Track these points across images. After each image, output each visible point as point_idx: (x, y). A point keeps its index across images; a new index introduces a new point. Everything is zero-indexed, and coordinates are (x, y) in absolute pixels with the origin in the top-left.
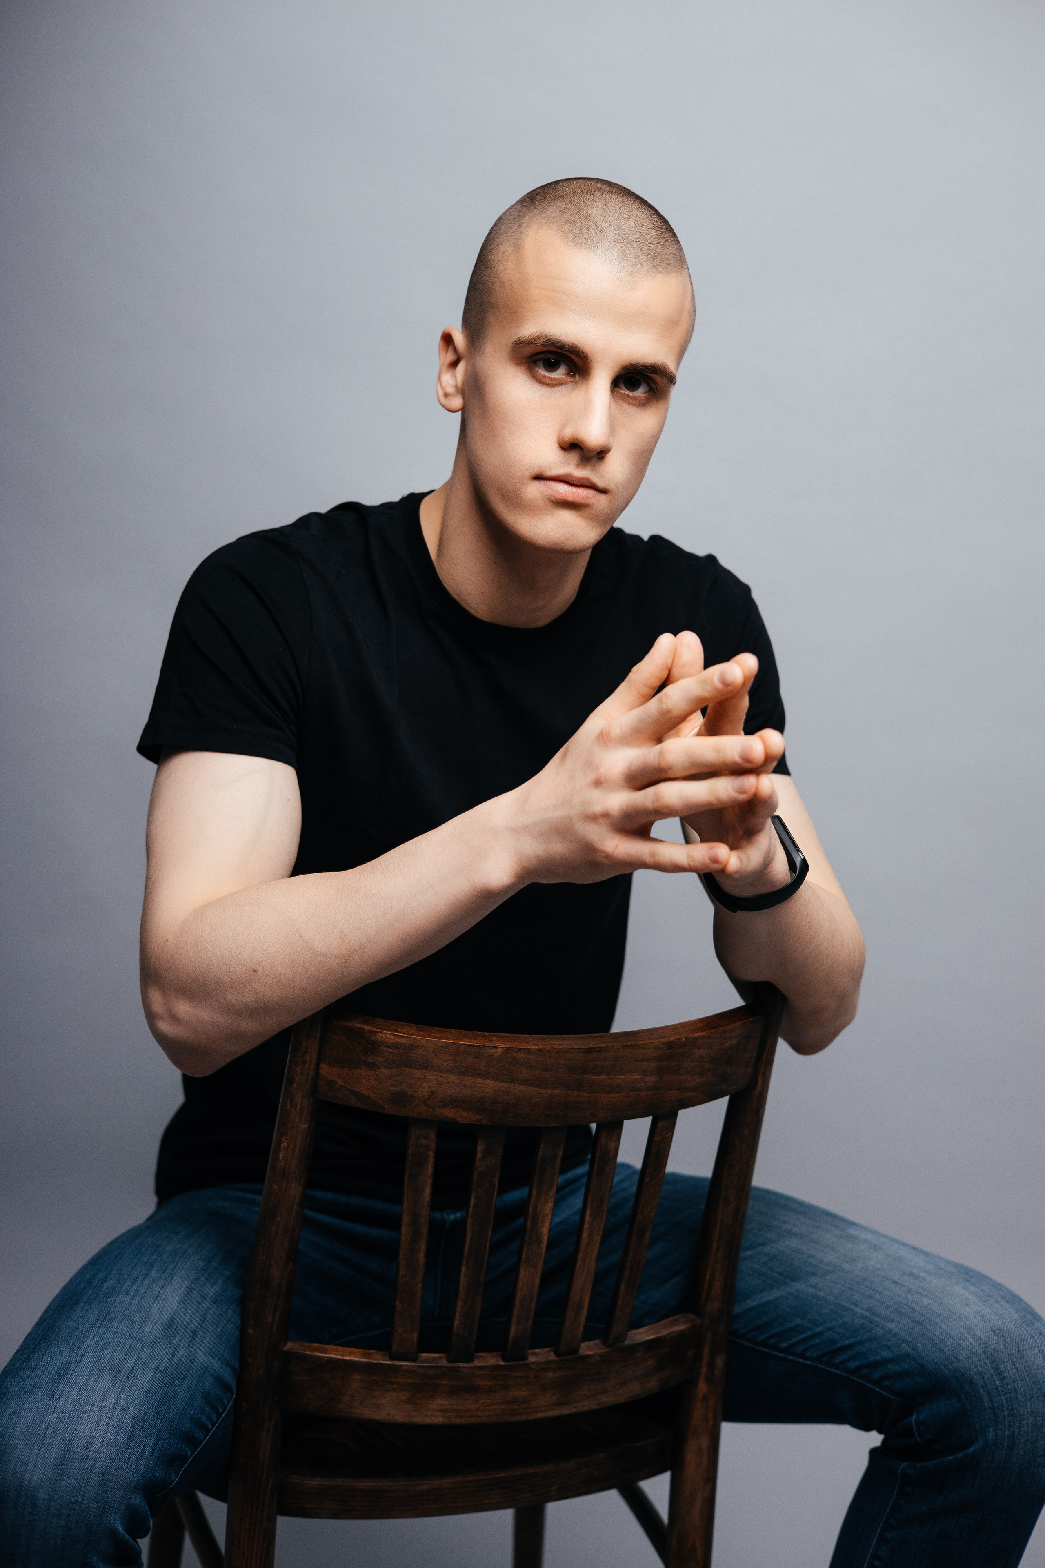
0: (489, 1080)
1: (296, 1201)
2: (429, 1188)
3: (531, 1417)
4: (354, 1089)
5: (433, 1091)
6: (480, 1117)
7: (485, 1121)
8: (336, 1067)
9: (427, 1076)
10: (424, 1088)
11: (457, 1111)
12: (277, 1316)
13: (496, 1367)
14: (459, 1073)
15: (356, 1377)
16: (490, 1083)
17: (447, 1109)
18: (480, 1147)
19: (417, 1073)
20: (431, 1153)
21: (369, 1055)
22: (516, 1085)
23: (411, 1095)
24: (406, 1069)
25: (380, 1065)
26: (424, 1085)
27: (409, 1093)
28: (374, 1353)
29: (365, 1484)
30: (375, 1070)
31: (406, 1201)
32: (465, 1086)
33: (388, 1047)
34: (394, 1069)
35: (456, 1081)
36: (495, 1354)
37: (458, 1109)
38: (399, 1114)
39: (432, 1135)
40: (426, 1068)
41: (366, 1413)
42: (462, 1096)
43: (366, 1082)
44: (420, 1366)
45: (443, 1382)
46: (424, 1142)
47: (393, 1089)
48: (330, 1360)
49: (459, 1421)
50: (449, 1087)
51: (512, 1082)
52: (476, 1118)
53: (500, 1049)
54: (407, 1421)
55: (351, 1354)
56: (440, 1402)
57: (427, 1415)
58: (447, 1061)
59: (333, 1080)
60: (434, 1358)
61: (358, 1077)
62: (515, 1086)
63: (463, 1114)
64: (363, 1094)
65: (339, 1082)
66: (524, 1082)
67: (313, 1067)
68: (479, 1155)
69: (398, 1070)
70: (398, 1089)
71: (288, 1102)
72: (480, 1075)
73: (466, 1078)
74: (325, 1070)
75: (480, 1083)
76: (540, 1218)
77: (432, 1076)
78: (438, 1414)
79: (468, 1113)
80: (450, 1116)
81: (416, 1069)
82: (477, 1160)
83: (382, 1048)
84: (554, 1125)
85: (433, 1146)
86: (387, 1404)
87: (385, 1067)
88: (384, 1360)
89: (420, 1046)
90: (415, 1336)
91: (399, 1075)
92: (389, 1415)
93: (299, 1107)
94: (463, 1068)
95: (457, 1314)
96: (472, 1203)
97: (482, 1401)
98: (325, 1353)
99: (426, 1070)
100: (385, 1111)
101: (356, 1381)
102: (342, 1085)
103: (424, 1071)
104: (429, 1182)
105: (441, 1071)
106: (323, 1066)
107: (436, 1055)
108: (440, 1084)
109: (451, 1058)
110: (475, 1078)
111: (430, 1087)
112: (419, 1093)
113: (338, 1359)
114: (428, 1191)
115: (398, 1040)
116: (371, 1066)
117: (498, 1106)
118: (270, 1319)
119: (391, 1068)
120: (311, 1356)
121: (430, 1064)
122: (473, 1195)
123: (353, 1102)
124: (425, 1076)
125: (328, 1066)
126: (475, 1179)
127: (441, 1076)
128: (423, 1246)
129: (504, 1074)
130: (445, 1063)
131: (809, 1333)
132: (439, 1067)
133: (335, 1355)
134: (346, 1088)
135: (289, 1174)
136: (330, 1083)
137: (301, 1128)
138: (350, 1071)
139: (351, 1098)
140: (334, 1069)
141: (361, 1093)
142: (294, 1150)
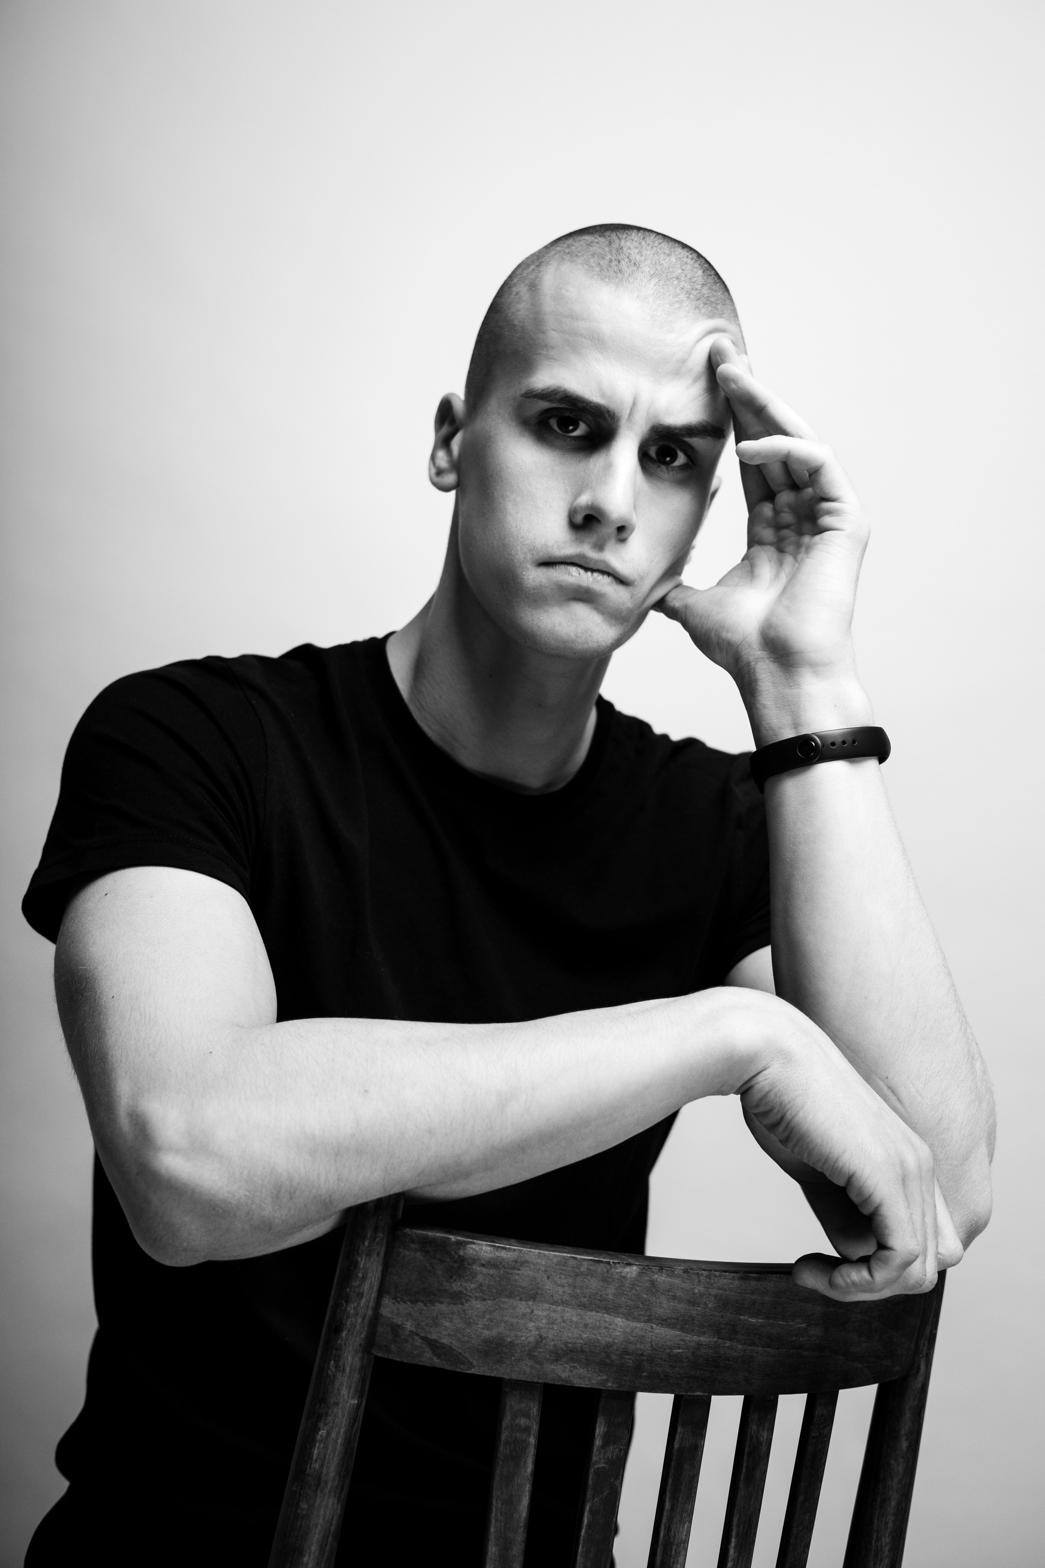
0: (619, 1317)
1: (333, 1528)
2: (527, 1498)
4: (429, 1336)
5: (542, 1336)
6: (605, 1377)
7: (610, 1384)
8: (405, 1303)
9: (535, 1311)
10: (530, 1331)
11: (574, 1367)
14: (579, 1306)
16: (619, 1321)
17: (560, 1365)
18: (600, 1429)
19: (522, 1307)
20: (532, 1440)
21: (455, 1280)
22: (654, 1325)
23: (511, 1342)
24: (506, 1300)
25: (469, 1296)
26: (531, 1325)
27: (509, 1339)
30: (462, 1304)
31: (493, 1521)
32: (586, 1325)
33: (483, 1265)
34: (490, 1300)
35: (575, 1319)
37: (575, 1365)
38: (493, 1375)
39: (535, 1409)
40: (534, 1298)
42: (581, 1344)
43: (448, 1324)
46: (523, 1421)
47: (486, 1333)
50: (564, 1328)
51: (649, 1321)
52: (599, 1378)
53: (635, 1268)
58: (563, 1286)
59: (400, 1323)
61: (437, 1317)
62: (652, 1328)
63: (582, 1371)
64: (443, 1344)
65: (409, 1326)
66: (664, 1322)
67: (372, 1303)
68: (598, 1442)
69: (495, 1302)
70: (494, 1332)
71: (332, 1362)
72: (607, 1310)
73: (589, 1313)
74: (388, 1308)
75: (606, 1322)
76: (674, 1548)
77: (541, 1311)
79: (588, 1371)
80: (564, 1375)
81: (521, 1300)
82: (595, 1451)
83: (474, 1267)
84: (698, 1393)
85: (535, 1428)
87: (477, 1298)
89: (527, 1262)
91: (497, 1309)
93: (348, 1369)
94: (585, 1297)
96: (585, 1521)
99: (534, 1301)
100: (473, 1370)
102: (411, 1332)
103: (531, 1303)
104: (528, 1487)
105: (555, 1303)
106: (387, 1302)
107: (548, 1278)
108: (552, 1324)
109: (570, 1280)
110: (600, 1314)
111: (538, 1328)
112: (522, 1339)
114: (525, 1501)
115: (498, 1254)
116: (457, 1297)
117: (629, 1359)
119: (484, 1300)
121: (540, 1291)
122: (587, 1508)
123: (428, 1358)
124: (532, 1311)
125: (393, 1301)
126: (590, 1482)
127: (555, 1311)
129: (638, 1307)
130: (561, 1290)
132: (552, 1296)
134: (417, 1334)
135: (326, 1483)
136: (396, 1329)
137: (348, 1404)
138: (425, 1308)
139: (424, 1352)
140: (402, 1306)
141: (440, 1343)
142: (336, 1442)
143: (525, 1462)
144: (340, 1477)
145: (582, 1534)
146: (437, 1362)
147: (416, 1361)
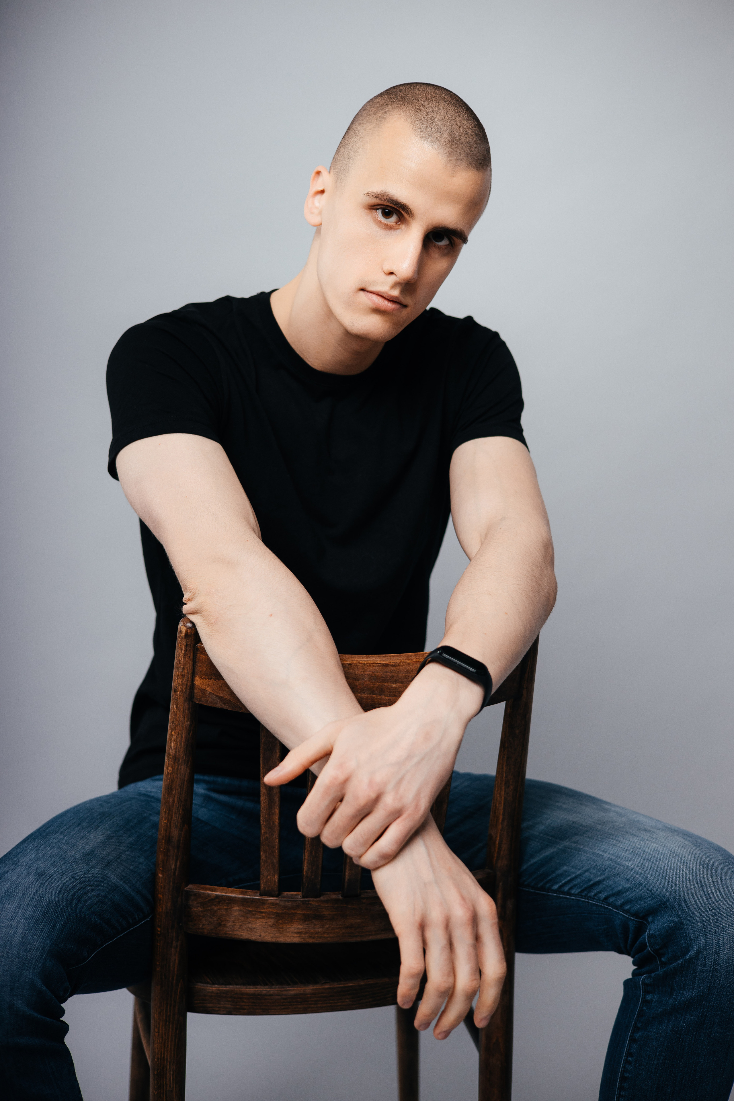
3: (365, 939)
4: (219, 695)
8: (206, 679)
12: (178, 864)
13: (337, 901)
15: (236, 908)
28: (249, 892)
29: (250, 989)
36: (337, 892)
41: (244, 934)
44: (281, 900)
45: (298, 912)
48: (217, 897)
49: (311, 941)
54: (273, 940)
55: (232, 892)
56: (296, 927)
57: (288, 936)
59: (204, 688)
60: (292, 895)
61: (221, 686)
64: (226, 698)
65: (209, 690)
67: (189, 679)
74: (198, 682)
78: (296, 935)
86: (258, 928)
88: (255, 896)
90: (276, 877)
92: (260, 936)
93: (182, 709)
95: (306, 862)
97: (327, 926)
98: (214, 891)
101: (236, 910)
102: (210, 692)
106: (197, 678)
113: (223, 896)
118: (173, 867)
120: (203, 893)
123: (219, 705)
125: (200, 678)
128: (277, 811)
131: (573, 876)
133: (221, 892)
134: (214, 694)
135: (179, 759)
136: (203, 691)
137: (185, 725)
138: (215, 682)
139: (218, 702)
140: (205, 681)
141: (224, 698)
142: (181, 741)
143: (275, 752)
144: (186, 756)
145: (309, 785)
146: (224, 707)
147: (214, 706)
